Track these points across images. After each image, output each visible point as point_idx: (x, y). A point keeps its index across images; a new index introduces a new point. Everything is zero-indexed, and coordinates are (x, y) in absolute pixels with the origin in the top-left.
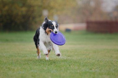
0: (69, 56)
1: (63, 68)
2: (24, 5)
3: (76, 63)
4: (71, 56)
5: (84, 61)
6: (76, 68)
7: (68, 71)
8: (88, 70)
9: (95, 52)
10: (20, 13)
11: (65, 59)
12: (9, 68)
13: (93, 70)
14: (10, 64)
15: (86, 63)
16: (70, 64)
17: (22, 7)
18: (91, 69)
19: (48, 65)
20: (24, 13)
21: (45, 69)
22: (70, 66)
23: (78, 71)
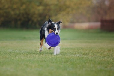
0: (84, 54)
1: (79, 66)
2: (41, 4)
3: (92, 61)
4: (86, 54)
5: (99, 59)
6: (91, 66)
7: (84, 69)
8: (103, 68)
9: (110, 51)
10: (37, 12)
11: (81, 57)
12: (27, 65)
13: (108, 68)
14: (28, 61)
15: (101, 61)
16: (85, 62)
17: (38, 6)
18: (106, 67)
19: (64, 63)
20: (41, 11)
21: (61, 66)
22: (85, 63)
23: (94, 69)
